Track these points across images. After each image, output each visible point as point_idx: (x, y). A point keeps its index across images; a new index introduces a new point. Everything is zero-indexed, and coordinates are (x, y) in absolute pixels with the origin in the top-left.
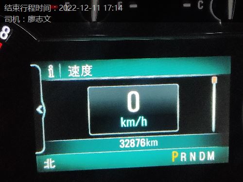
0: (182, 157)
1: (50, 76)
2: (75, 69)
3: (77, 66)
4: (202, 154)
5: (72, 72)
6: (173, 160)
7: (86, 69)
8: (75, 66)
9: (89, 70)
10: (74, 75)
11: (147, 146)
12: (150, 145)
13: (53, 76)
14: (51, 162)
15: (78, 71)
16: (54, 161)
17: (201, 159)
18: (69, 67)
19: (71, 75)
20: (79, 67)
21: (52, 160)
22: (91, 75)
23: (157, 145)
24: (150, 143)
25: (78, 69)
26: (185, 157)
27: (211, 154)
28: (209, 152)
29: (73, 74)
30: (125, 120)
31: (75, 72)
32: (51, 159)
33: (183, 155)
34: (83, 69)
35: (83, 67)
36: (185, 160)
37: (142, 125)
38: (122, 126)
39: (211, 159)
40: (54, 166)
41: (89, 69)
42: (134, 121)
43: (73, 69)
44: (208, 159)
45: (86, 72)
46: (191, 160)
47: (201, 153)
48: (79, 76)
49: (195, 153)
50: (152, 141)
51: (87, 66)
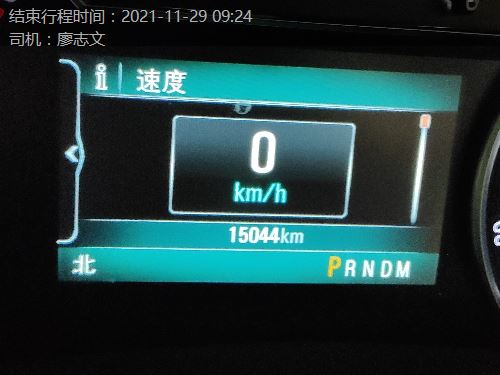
0: (347, 269)
1: (98, 87)
2: (152, 77)
3: (156, 70)
4: (387, 265)
5: (145, 83)
6: (330, 274)
7: (173, 77)
8: (152, 70)
9: (180, 81)
10: (149, 88)
11: (282, 242)
12: (287, 242)
13: (105, 88)
14: (88, 262)
15: (158, 81)
16: (93, 261)
17: (383, 275)
18: (140, 71)
19: (142, 87)
20: (159, 73)
21: (90, 258)
22: (183, 92)
23: (301, 242)
24: (288, 237)
25: (158, 78)
26: (353, 269)
27: (403, 266)
28: (399, 263)
29: (147, 86)
30: (243, 189)
31: (152, 83)
32: (87, 256)
33: (351, 265)
34: (167, 77)
35: (167, 73)
36: (353, 274)
37: (277, 200)
38: (236, 200)
39: (402, 276)
40: (94, 271)
41: (180, 78)
42: (260, 190)
43: (147, 77)
44: (397, 276)
45: (173, 85)
46: (364, 275)
47: (384, 263)
48: (158, 91)
49: (373, 262)
50: (292, 234)
51: (176, 72)
